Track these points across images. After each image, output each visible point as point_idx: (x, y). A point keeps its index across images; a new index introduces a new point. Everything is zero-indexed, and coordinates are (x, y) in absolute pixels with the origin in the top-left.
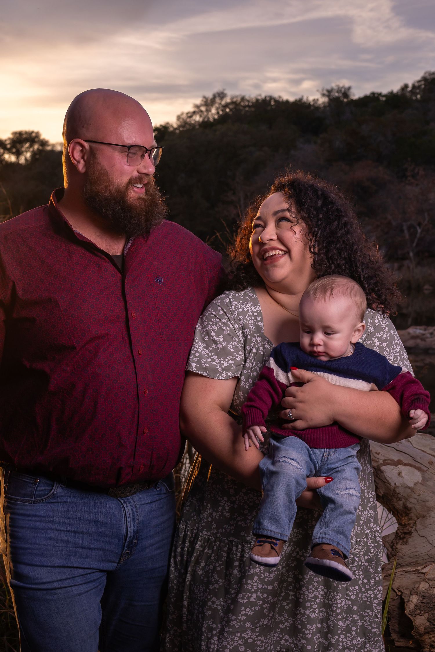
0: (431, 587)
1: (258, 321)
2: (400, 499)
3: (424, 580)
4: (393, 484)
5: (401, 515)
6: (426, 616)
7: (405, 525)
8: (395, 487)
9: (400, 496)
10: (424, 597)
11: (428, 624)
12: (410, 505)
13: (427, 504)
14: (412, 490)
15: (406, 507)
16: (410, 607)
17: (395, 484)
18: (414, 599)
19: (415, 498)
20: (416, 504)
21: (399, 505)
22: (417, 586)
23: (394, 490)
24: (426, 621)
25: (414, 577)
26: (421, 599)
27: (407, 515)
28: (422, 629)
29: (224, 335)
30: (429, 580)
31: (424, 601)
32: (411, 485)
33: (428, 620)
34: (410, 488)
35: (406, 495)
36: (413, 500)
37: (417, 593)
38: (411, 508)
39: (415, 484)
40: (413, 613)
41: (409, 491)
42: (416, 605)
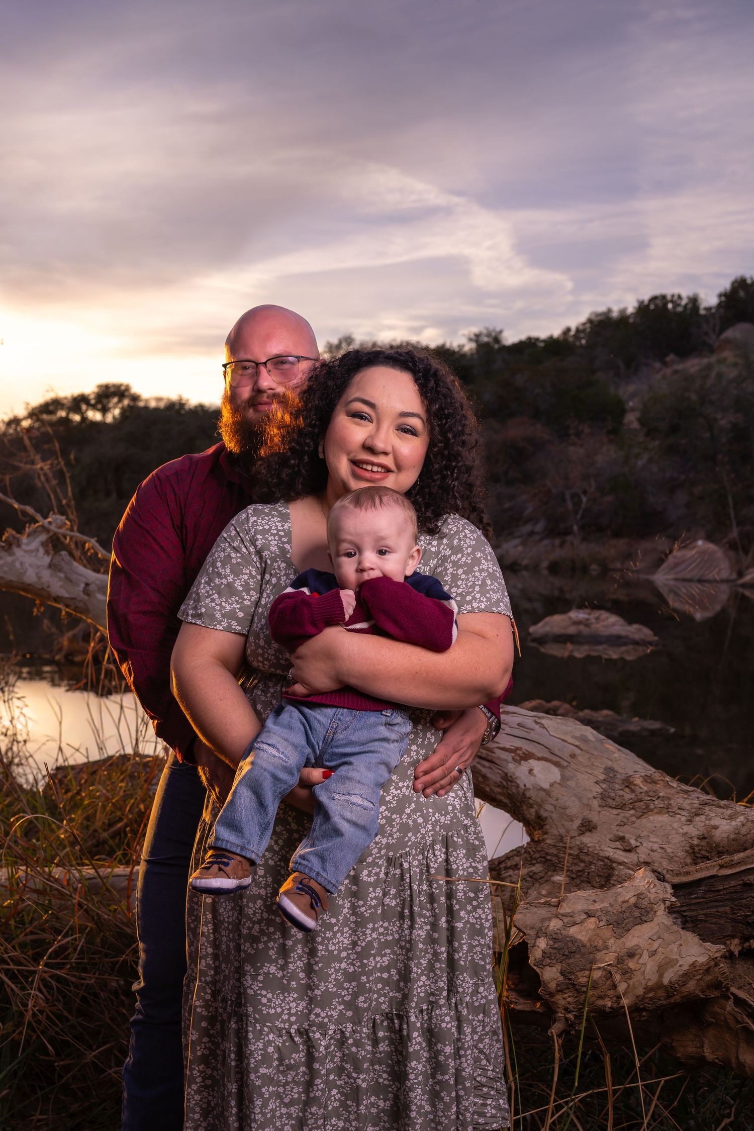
0: (565, 926)
1: (284, 543)
2: (531, 806)
3: (557, 917)
4: (522, 786)
5: (533, 827)
6: (559, 967)
7: (539, 842)
8: (524, 790)
9: (531, 801)
10: (555, 940)
11: (561, 978)
12: (544, 814)
13: (568, 811)
14: (548, 793)
15: (539, 817)
16: (535, 955)
17: (525, 786)
18: (542, 943)
19: (551, 804)
20: (552, 812)
21: (531, 813)
22: (546, 924)
23: (523, 794)
24: (559, 975)
25: (543, 912)
26: (551, 943)
27: (541, 827)
28: (553, 986)
29: (232, 564)
30: (563, 915)
31: (556, 946)
32: (546, 786)
33: (562, 973)
34: (544, 790)
35: (539, 800)
36: (549, 807)
37: (546, 934)
38: (546, 818)
39: (552, 785)
40: (540, 964)
41: (544, 794)
42: (544, 952)
